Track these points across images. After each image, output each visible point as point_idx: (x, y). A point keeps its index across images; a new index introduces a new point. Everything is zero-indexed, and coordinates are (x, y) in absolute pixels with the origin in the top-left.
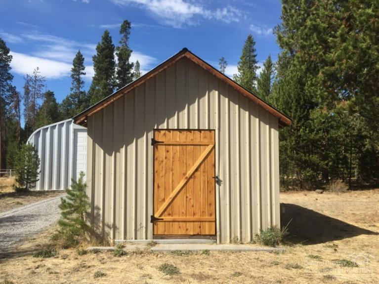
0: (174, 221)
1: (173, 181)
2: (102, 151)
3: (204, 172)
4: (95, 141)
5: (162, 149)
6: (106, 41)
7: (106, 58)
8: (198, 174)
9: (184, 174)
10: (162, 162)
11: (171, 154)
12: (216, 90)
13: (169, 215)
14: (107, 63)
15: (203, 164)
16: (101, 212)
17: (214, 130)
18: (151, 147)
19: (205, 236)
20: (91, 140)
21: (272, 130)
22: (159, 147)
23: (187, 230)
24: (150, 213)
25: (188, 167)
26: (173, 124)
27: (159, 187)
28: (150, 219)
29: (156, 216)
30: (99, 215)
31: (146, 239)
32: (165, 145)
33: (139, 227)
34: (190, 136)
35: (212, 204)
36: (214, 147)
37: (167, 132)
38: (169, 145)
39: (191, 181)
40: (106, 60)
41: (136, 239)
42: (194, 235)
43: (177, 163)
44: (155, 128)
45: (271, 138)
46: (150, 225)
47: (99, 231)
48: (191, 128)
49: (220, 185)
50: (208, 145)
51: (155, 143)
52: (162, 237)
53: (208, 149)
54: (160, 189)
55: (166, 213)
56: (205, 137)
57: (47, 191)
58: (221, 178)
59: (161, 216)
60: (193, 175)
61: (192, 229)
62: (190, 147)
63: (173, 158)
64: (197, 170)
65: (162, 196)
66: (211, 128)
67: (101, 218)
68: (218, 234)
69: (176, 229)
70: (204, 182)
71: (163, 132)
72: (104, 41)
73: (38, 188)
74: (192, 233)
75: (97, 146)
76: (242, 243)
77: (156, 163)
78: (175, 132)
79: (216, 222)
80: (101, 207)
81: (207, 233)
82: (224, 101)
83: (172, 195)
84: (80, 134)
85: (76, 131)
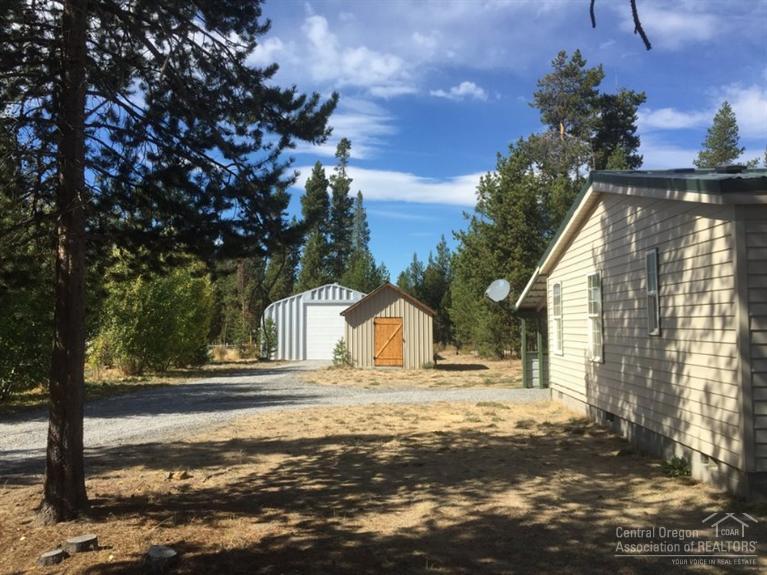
0: (384, 359)
1: (383, 341)
2: (351, 327)
3: (397, 337)
6: (318, 177)
9: (388, 338)
10: (378, 332)
12: (402, 299)
13: (382, 356)
14: (320, 206)
15: (397, 334)
18: (373, 326)
21: (429, 318)
22: (377, 325)
24: (373, 355)
25: (390, 335)
26: (383, 315)
27: (377, 344)
28: (373, 358)
29: (376, 356)
31: (372, 365)
32: (380, 325)
33: (368, 361)
34: (391, 320)
35: (401, 352)
36: (402, 325)
37: (380, 319)
38: (382, 325)
41: (367, 365)
43: (385, 333)
44: (375, 316)
46: (373, 361)
47: (351, 363)
48: (391, 317)
49: (405, 343)
50: (399, 324)
52: (378, 366)
53: (399, 326)
55: (380, 355)
56: (398, 321)
58: (405, 340)
59: (378, 357)
60: (392, 339)
61: (392, 363)
62: (391, 325)
63: (383, 330)
64: (394, 336)
65: (379, 348)
66: (401, 317)
67: (352, 357)
68: (404, 365)
69: (385, 362)
70: (398, 341)
71: (378, 319)
72: (315, 177)
77: (376, 333)
78: (384, 319)
79: (403, 360)
80: (352, 352)
81: (399, 365)
82: (406, 304)
83: (383, 347)
84: (309, 308)
85: (305, 305)
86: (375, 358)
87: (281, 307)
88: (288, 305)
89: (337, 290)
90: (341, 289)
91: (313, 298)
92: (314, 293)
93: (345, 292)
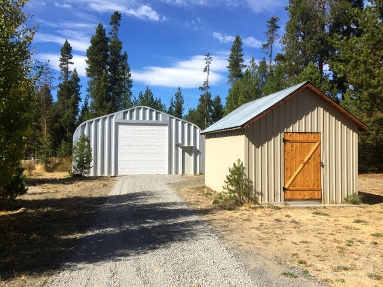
0: (297, 190)
1: (296, 165)
2: (254, 146)
3: (314, 159)
4: (249, 140)
5: (289, 145)
6: (100, 34)
7: (101, 50)
8: (310, 160)
9: (302, 161)
10: (289, 153)
11: (294, 148)
12: (322, 107)
13: (294, 186)
14: (102, 56)
15: (313, 155)
16: (254, 184)
17: (320, 133)
18: (283, 144)
19: (315, 200)
20: (247, 139)
21: (354, 133)
22: (287, 143)
23: (304, 196)
24: (283, 186)
25: (305, 156)
26: (296, 129)
27: (287, 169)
28: (282, 189)
29: (286, 187)
30: (252, 186)
31: (281, 201)
32: (291, 142)
33: (276, 194)
34: (306, 136)
35: (319, 180)
36: (320, 144)
37: (292, 134)
38: (293, 142)
39: (306, 165)
40: (101, 53)
41: (274, 201)
42: (308, 199)
43: (298, 154)
44: (285, 131)
45: (353, 138)
46: (283, 193)
47: (252, 197)
48: (306, 131)
49: (323, 168)
50: (316, 143)
51: (285, 141)
52: (290, 200)
53: (317, 145)
54: (288, 170)
55: (292, 185)
56: (314, 138)
57: (100, 177)
58: (324, 163)
59: (289, 187)
60: (307, 162)
61: (307, 195)
62: (305, 144)
63: (295, 150)
64: (310, 158)
65: (289, 175)
66: (318, 132)
67: (254, 188)
68: (323, 198)
69: (297, 195)
70: (314, 166)
71: (289, 134)
72: (98, 34)
73: (92, 174)
74: (307, 198)
75: (250, 142)
76: (336, 204)
77: (286, 154)
78: (297, 134)
79: (321, 191)
80: (254, 182)
81: (316, 198)
82: (326, 115)
83: (295, 173)
84: (120, 127)
85: (117, 124)
86: (285, 189)
87: (93, 126)
88: (100, 123)
89: (148, 111)
90: (151, 111)
91: (124, 118)
92: (125, 113)
93: (154, 113)
